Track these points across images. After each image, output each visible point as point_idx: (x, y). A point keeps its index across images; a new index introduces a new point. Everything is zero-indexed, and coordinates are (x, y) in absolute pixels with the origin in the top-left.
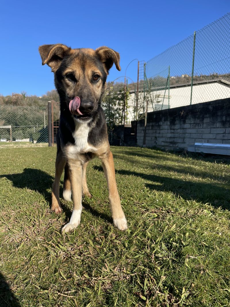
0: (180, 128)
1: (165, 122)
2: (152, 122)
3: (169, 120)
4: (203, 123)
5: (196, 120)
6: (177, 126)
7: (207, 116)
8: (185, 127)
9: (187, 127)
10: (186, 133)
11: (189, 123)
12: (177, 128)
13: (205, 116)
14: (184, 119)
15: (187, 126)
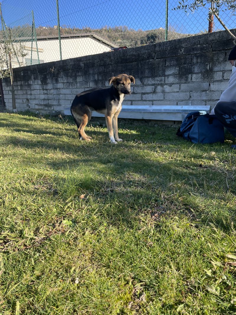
0: (54, 89)
1: (35, 81)
2: (20, 81)
3: (39, 78)
4: (76, 83)
5: (69, 79)
6: (50, 86)
7: (80, 74)
8: (59, 87)
9: (61, 87)
10: (60, 94)
11: (61, 83)
12: (50, 88)
13: (77, 74)
14: (55, 77)
15: (60, 85)
